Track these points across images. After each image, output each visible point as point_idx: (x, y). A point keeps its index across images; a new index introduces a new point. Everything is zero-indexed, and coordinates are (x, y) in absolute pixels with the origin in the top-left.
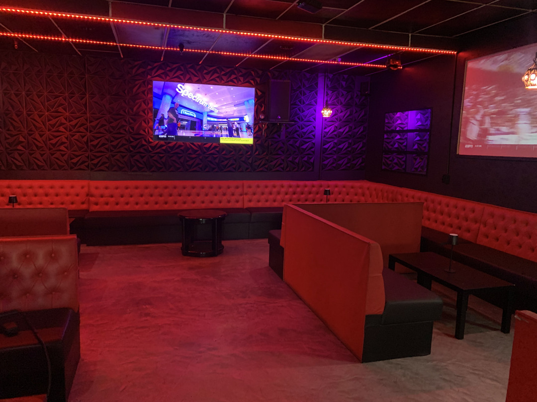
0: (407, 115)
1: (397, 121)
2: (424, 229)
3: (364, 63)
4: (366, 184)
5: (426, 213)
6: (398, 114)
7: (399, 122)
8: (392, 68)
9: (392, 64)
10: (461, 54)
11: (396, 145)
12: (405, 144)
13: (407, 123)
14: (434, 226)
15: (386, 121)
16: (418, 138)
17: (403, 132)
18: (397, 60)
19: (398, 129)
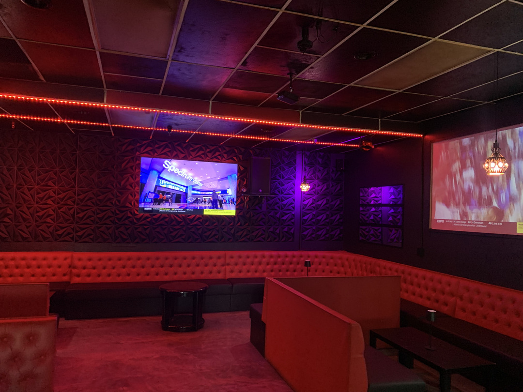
0: (381, 189)
1: (371, 194)
2: (403, 301)
3: (338, 143)
4: (345, 255)
5: (404, 285)
6: (372, 189)
7: (373, 195)
8: (364, 149)
9: (364, 144)
10: (427, 137)
11: (372, 217)
12: (380, 216)
13: (381, 197)
14: (412, 298)
15: (361, 194)
16: (392, 211)
17: (377, 205)
18: (369, 141)
19: (372, 203)
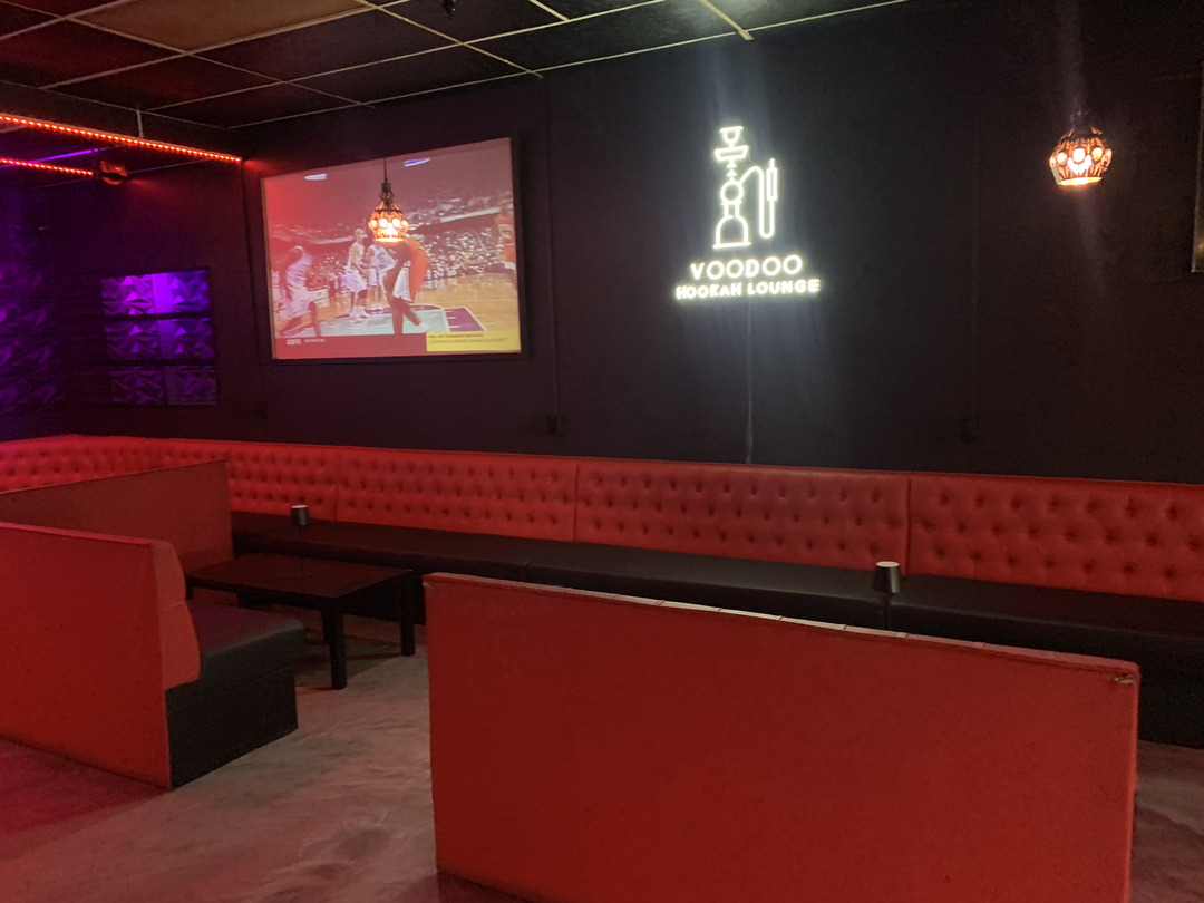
0: (149, 282)
1: (128, 293)
6: (128, 280)
7: (133, 296)
8: (107, 180)
9: (105, 170)
10: (249, 164)
11: (136, 349)
12: (155, 345)
13: (152, 299)
14: (252, 505)
15: (105, 295)
16: (182, 331)
17: (145, 318)
18: (117, 163)
19: (132, 312)
